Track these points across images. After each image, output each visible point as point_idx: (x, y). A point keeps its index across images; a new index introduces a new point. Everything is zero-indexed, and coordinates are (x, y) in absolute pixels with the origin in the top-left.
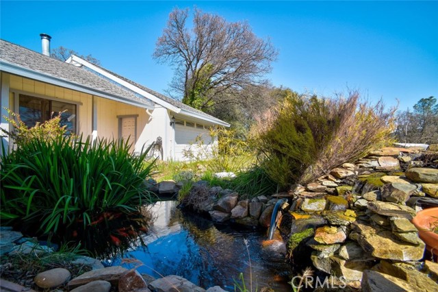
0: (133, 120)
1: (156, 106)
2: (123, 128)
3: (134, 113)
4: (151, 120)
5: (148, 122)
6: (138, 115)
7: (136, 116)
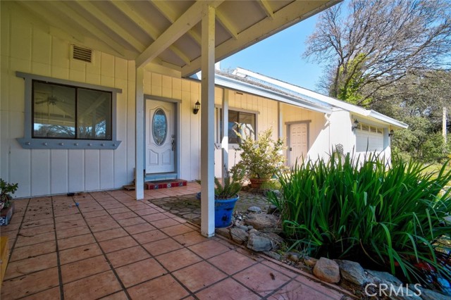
0: (305, 126)
1: (334, 109)
2: (292, 135)
3: (305, 118)
4: (328, 125)
5: (324, 128)
6: (310, 121)
7: (308, 122)
